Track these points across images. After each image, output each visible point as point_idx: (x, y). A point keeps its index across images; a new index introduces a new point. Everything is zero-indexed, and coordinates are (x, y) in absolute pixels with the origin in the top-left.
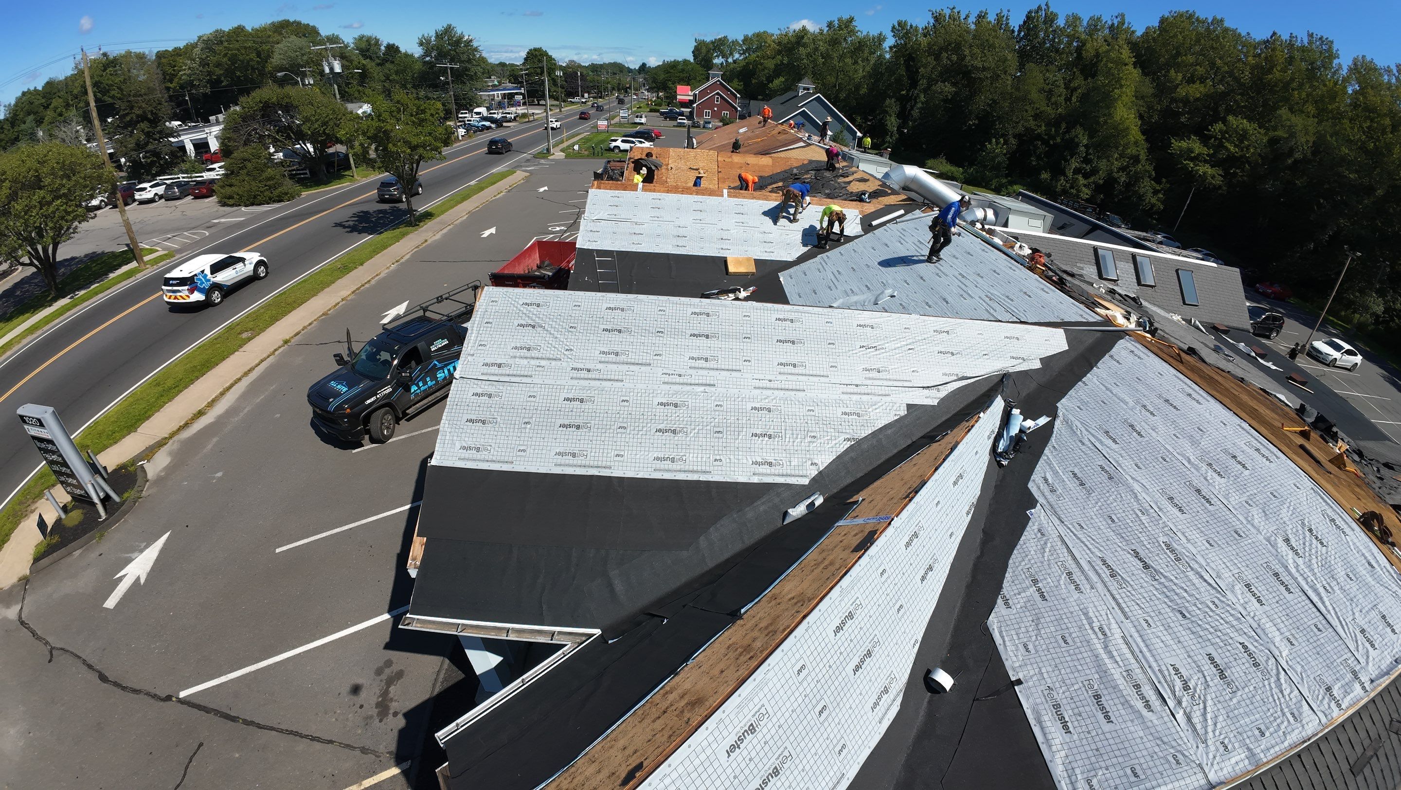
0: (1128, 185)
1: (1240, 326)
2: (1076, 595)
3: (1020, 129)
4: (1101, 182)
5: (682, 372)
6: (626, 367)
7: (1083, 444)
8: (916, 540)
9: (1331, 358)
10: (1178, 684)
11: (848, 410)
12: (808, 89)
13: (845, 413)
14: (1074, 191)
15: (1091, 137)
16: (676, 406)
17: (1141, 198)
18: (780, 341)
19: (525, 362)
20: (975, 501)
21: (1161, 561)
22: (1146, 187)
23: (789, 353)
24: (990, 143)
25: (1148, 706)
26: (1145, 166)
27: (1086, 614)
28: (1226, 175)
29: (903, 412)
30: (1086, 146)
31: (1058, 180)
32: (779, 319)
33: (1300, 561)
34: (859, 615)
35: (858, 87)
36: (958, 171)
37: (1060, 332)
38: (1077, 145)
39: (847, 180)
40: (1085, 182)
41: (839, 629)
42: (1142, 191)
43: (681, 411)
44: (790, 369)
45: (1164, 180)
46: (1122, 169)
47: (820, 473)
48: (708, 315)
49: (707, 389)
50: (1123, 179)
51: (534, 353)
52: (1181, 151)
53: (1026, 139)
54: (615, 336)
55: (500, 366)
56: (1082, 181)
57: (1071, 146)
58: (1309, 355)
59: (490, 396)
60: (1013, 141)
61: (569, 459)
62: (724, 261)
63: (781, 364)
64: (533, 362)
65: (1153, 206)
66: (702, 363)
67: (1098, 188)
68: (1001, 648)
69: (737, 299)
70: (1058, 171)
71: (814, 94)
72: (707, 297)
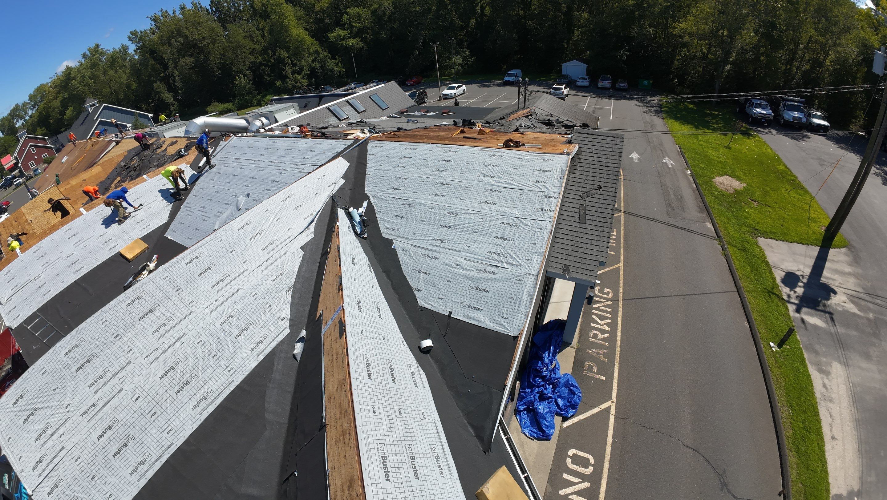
0: (322, 67)
1: (411, 105)
2: (437, 261)
3: (248, 65)
4: (309, 72)
5: (156, 346)
6: (116, 379)
7: (389, 201)
8: (361, 304)
9: (453, 94)
10: (495, 256)
11: (274, 277)
12: (94, 105)
13: (274, 280)
14: (298, 84)
15: (288, 51)
16: (173, 368)
17: (332, 70)
18: (201, 274)
19: (50, 442)
20: (369, 263)
21: (452, 221)
22: (331, 64)
23: (213, 277)
24: (236, 80)
25: (494, 273)
26: (324, 54)
27: (447, 265)
28: (362, 40)
29: (302, 253)
30: (289, 57)
31: (287, 83)
32: (188, 263)
33: (495, 178)
34: (371, 360)
35: (129, 86)
36: (229, 105)
37: (340, 159)
38: (284, 59)
39: (163, 149)
40: (301, 76)
41: (369, 376)
42: (330, 67)
43: (179, 368)
44: (222, 284)
45: (337, 56)
46: (314, 61)
47: (290, 320)
48: (139, 298)
49: (182, 340)
50: (318, 66)
51: (49, 432)
52: (335, 38)
53: (255, 68)
54: (88, 368)
55: (40, 461)
56: (299, 77)
57: (281, 61)
58: (444, 99)
59: (56, 486)
60: (248, 73)
61: (142, 468)
62: (120, 255)
63: (214, 286)
64: (55, 437)
65: (340, 72)
66: (164, 329)
67: (310, 77)
68: (433, 309)
69: (151, 272)
70: (284, 78)
71: (100, 106)
72: (129, 286)
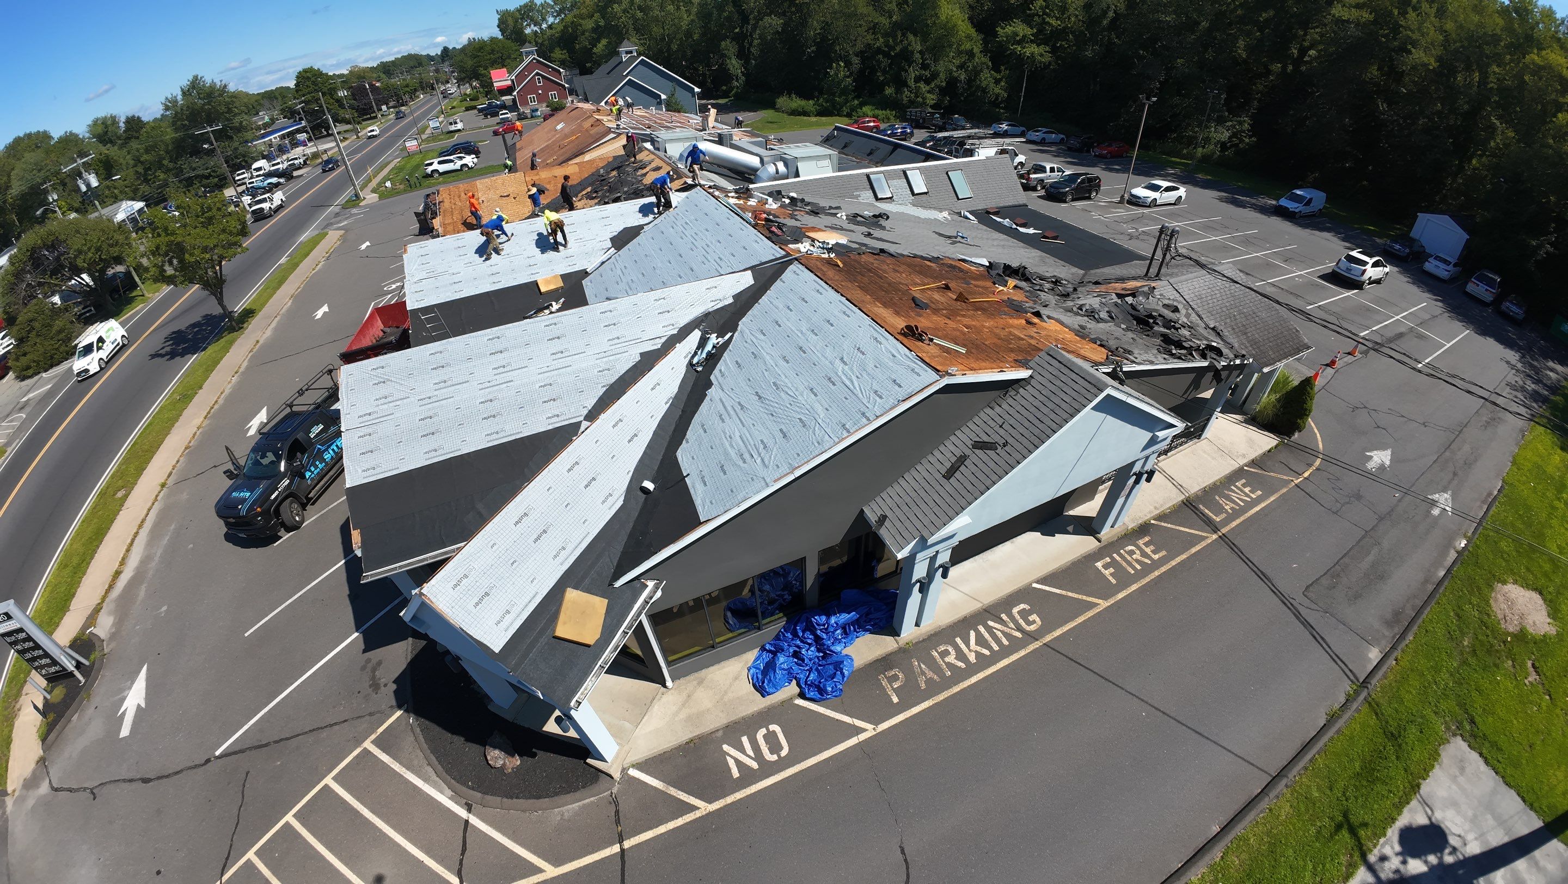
0: (970, 81)
4: (944, 84)
12: (631, 52)
14: (920, 99)
15: (924, 41)
17: (984, 90)
22: (987, 78)
24: (831, 68)
26: (981, 59)
28: (1054, 50)
30: (921, 52)
31: (902, 93)
36: (806, 103)
38: (912, 52)
40: (928, 88)
42: (984, 84)
45: (1001, 68)
46: (961, 67)
50: (963, 77)
52: (1007, 37)
53: (868, 56)
56: (924, 87)
57: (906, 56)
58: (1128, 203)
60: (855, 61)
65: (997, 96)
67: (943, 92)
70: (901, 84)
71: (638, 57)
